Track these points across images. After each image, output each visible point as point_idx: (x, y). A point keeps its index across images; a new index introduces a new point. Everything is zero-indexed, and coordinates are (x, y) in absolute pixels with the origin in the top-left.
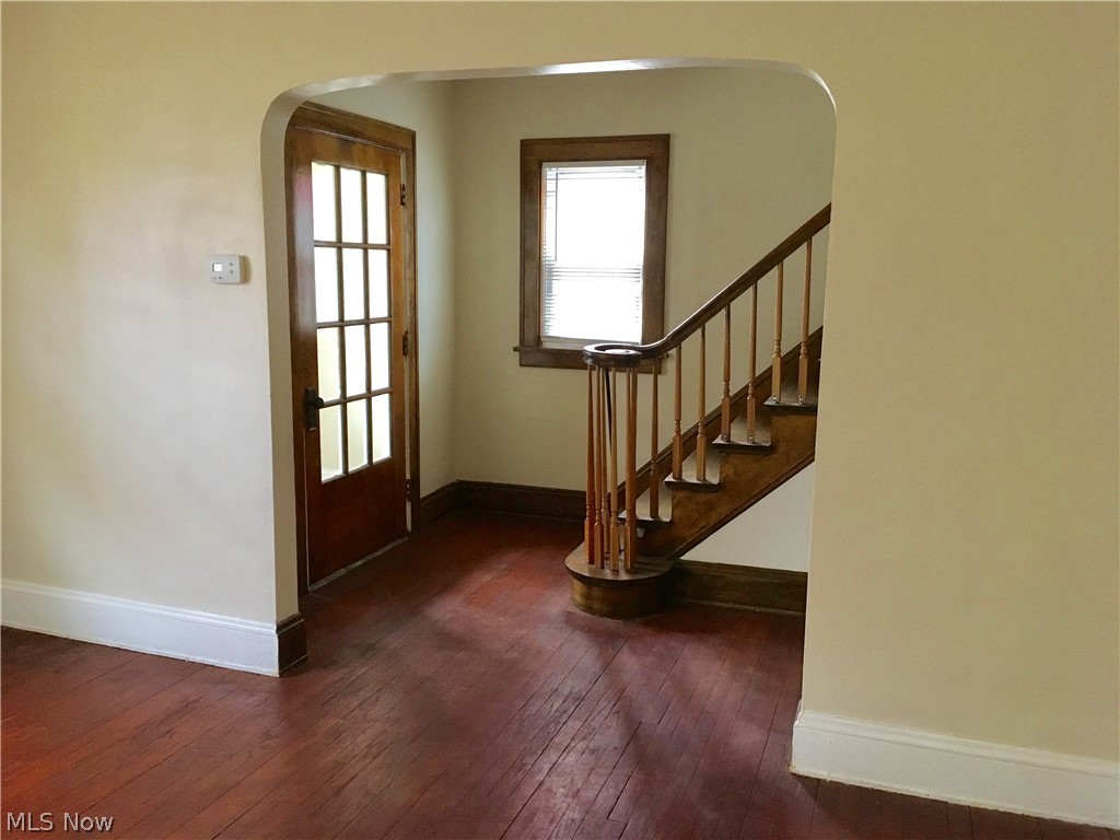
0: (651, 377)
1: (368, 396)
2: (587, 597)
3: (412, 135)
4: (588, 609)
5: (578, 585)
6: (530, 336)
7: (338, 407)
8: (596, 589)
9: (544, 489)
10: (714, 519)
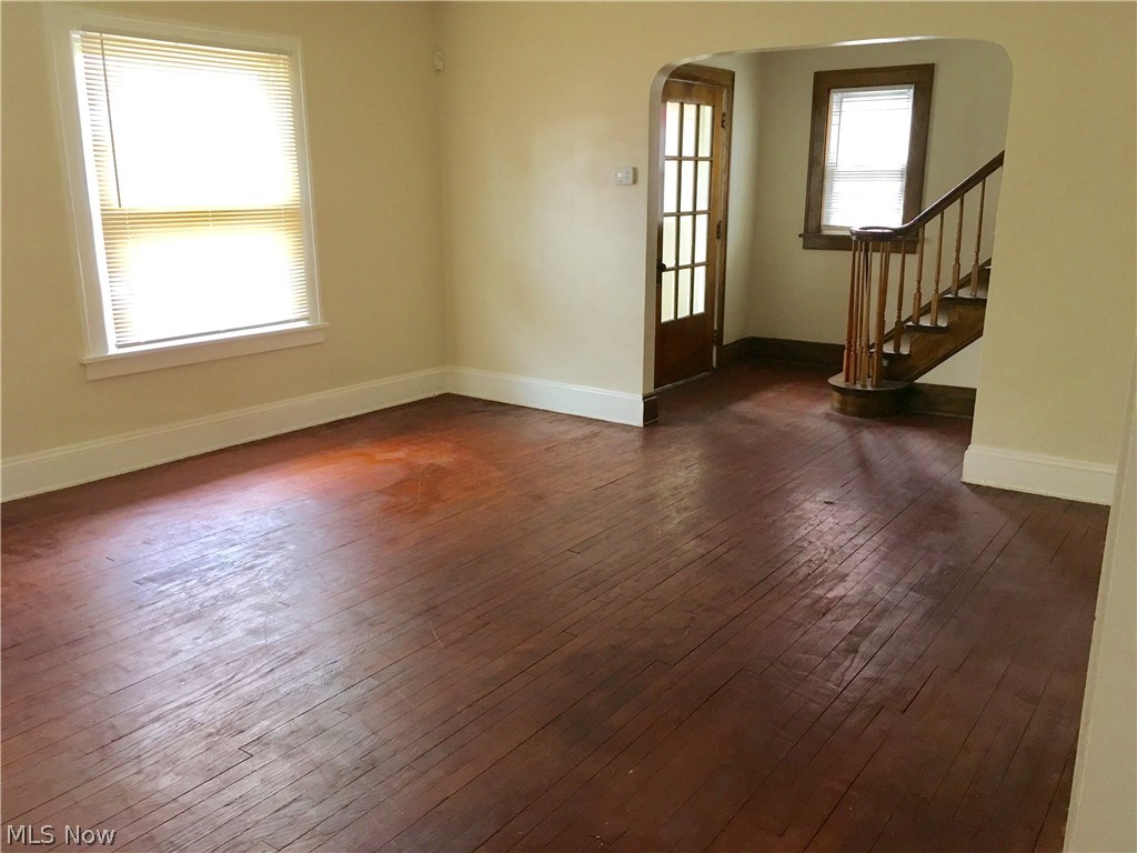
0: (900, 256)
1: (693, 266)
2: (842, 403)
3: (732, 74)
4: (842, 411)
5: (836, 395)
6: (813, 225)
7: (673, 272)
8: (849, 396)
9: (818, 344)
10: (941, 353)
